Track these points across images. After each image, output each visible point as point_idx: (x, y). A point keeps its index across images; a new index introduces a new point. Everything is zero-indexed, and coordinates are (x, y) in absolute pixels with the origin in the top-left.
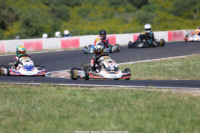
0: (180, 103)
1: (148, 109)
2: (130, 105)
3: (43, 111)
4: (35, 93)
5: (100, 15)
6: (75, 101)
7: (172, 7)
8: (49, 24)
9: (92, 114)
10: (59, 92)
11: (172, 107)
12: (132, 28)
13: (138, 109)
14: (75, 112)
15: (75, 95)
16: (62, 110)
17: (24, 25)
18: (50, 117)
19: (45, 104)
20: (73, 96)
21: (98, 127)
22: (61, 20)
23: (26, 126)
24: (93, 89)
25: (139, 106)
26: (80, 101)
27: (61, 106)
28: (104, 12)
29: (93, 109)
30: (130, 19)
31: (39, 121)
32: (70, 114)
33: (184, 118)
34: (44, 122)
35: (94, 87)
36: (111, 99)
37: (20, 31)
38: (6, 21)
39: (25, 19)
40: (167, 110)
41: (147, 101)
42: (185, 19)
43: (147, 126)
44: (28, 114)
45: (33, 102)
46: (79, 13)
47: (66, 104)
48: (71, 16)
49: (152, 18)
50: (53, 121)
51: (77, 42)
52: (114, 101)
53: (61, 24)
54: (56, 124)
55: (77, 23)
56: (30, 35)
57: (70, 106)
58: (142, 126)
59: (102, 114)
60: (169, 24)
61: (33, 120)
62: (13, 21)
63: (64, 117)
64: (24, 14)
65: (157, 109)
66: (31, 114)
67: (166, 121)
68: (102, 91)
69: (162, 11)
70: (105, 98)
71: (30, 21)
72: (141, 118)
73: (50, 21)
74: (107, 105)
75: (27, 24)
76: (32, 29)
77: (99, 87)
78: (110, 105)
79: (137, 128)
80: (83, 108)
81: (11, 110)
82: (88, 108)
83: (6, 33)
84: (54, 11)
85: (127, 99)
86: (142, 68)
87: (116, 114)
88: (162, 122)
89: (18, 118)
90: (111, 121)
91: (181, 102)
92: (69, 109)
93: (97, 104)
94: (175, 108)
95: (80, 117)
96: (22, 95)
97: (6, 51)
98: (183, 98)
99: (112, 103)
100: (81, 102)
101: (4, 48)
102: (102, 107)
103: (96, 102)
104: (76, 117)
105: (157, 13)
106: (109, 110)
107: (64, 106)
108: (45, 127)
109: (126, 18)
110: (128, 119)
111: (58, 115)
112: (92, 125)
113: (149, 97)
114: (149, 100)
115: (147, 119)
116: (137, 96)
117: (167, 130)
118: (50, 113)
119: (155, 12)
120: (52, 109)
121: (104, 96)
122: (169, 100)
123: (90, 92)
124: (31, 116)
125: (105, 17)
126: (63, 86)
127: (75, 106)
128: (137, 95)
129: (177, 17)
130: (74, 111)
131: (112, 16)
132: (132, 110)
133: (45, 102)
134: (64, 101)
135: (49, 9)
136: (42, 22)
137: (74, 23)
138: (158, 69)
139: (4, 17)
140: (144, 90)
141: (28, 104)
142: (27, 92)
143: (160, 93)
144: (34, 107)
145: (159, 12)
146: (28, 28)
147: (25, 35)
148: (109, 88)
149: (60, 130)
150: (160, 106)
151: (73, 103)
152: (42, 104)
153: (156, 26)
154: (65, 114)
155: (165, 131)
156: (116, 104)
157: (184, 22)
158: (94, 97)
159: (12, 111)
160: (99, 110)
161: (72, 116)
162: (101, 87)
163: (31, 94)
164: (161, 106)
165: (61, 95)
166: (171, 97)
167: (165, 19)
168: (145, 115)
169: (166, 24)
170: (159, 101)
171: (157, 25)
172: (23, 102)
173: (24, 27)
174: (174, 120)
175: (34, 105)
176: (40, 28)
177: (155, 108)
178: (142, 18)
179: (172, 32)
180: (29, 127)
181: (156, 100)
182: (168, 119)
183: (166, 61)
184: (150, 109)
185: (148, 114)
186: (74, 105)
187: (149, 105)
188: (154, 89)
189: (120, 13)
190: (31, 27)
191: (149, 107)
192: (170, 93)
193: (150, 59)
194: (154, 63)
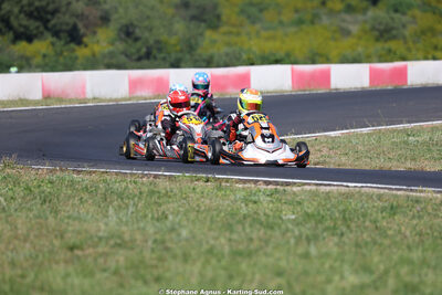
1: (423, 241)
2: (383, 233)
3: (194, 237)
5: (287, 16)
8: (176, 34)
9: (301, 250)
10: (220, 194)
12: (360, 49)
14: (263, 244)
15: (255, 202)
16: (235, 236)
17: (123, 36)
18: (211, 252)
19: (193, 222)
20: (250, 205)
22: (203, 25)
24: (295, 189)
25: (400, 231)
26: (269, 216)
28: (297, 11)
29: (300, 236)
30: (355, 29)
32: (252, 247)
34: (199, 264)
35: (295, 183)
36: (337, 215)
37: (111, 48)
38: (80, 25)
39: (124, 21)
41: (415, 222)
44: (161, 243)
46: (242, 11)
47: (239, 222)
48: (224, 18)
49: (404, 26)
50: (219, 261)
52: (344, 218)
53: (201, 35)
54: (225, 269)
55: (238, 34)
56: (135, 57)
58: (416, 280)
59: (324, 250)
61: (174, 257)
62: (96, 25)
63: (240, 254)
64: (121, 10)
66: (169, 245)
68: (315, 194)
69: (425, 11)
70: (322, 212)
71: (135, 27)
72: (410, 262)
73: (180, 27)
74: (329, 228)
75: (128, 32)
76: (139, 44)
77: (304, 184)
78: (335, 228)
79: (406, 286)
81: (123, 233)
82: (289, 234)
83: (82, 52)
84: (186, 5)
85: (371, 215)
86: (393, 143)
87: (353, 249)
90: (346, 267)
92: (249, 236)
93: (308, 226)
97: (89, 95)
99: (340, 223)
101: (84, 87)
103: (306, 222)
104: (266, 254)
105: (414, 17)
106: (336, 239)
108: (202, 276)
109: (344, 25)
111: (227, 249)
112: (306, 273)
113: (418, 212)
114: (420, 217)
115: (424, 262)
116: (393, 210)
118: (207, 242)
119: (410, 13)
120: (212, 233)
121: (320, 208)
123: (289, 198)
124: (167, 249)
125: (300, 22)
127: (262, 230)
128: (392, 207)
130: (261, 241)
131: (314, 19)
132: (387, 242)
134: (233, 215)
136: (162, 30)
137: (230, 33)
138: (428, 146)
139: (77, 16)
140: (408, 197)
144: (173, 230)
145: (417, 12)
146: (130, 41)
147: (123, 59)
148: (328, 188)
152: (188, 221)
153: (411, 44)
154: (241, 247)
156: (348, 227)
158: (298, 208)
159: (127, 237)
160: (314, 239)
161: (257, 251)
163: (159, 198)
165: (226, 202)
167: (432, 31)
168: (416, 255)
169: (434, 41)
171: (414, 42)
173: (121, 39)
175: (173, 225)
176: (158, 42)
177: (436, 238)
178: (382, 27)
180: (168, 275)
185: (423, 251)
187: (421, 231)
188: (428, 193)
189: (332, 13)
190: (137, 39)
191: (422, 234)
193: (409, 122)
194: (418, 131)
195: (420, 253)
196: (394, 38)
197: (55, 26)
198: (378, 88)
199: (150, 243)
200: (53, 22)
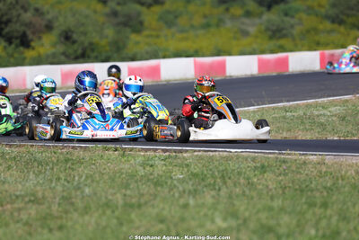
0: (340, 181)
1: (284, 193)
2: (250, 184)
3: (95, 194)
4: (80, 162)
5: (198, 20)
6: (152, 177)
7: (327, 7)
8: (106, 37)
9: (182, 201)
10: (123, 160)
11: (325, 188)
12: (255, 46)
13: (265, 192)
14: (152, 198)
15: (151, 166)
16: (128, 192)
17: (62, 39)
18: (107, 205)
19: (98, 182)
20: (148, 168)
21: (193, 223)
22: (128, 30)
23: (64, 221)
24: (185, 155)
25: (267, 187)
26: (161, 176)
27: (127, 186)
28: (205, 16)
29: (184, 191)
30: (252, 30)
31: (87, 213)
32: (142, 201)
33: (348, 208)
34: (96, 215)
35: (187, 151)
36: (216, 173)
37: (53, 50)
38: (28, 33)
39: (63, 28)
40: (318, 194)
41: (281, 178)
42: (351, 29)
43: (282, 222)
44: (67, 199)
45: (77, 178)
46: (161, 18)
47: (136, 182)
48: (146, 24)
49: (292, 26)
50: (113, 212)
51: (156, 70)
52: (223, 177)
53: (128, 38)
54: (118, 218)
55: (158, 36)
56: (72, 57)
57: (144, 186)
58: (272, 223)
59: (200, 201)
60: (322, 38)
61: (75, 210)
62: (41, 32)
63: (132, 206)
64: (61, 19)
65: (298, 192)
66: (74, 200)
67: (314, 214)
68: (201, 158)
69: (309, 14)
70: (205, 172)
71: (73, 32)
72: (271, 209)
73: (110, 32)
74: (210, 184)
75: (67, 37)
76: (75, 46)
77: (195, 151)
78: (214, 185)
79: (263, 226)
80: (166, 190)
81: (37, 192)
82: (175, 190)
83: (30, 54)
84: (115, 14)
85: (245, 173)
86: (273, 118)
87: (225, 201)
88: (308, 216)
89: (50, 207)
90: (217, 213)
91: (343, 180)
92: (142, 191)
93: (191, 183)
94: (332, 190)
95: (161, 205)
96: (57, 165)
97: (29, 86)
98: (347, 172)
99: (219, 180)
100: (163, 178)
101: (24, 80)
102: (199, 188)
103: (190, 179)
104: (153, 206)
105: (300, 19)
106: (213, 193)
107: (131, 187)
108: (98, 224)
109: (244, 27)
110: (247, 209)
111: (121, 202)
112: (183, 219)
113: (284, 170)
114: (285, 175)
115: (282, 209)
116: (263, 169)
117: (317, 230)
118: (106, 198)
119: (297, 16)
120: (111, 191)
121: (204, 168)
122: (321, 175)
123: (179, 161)
124: (72, 204)
125: (207, 26)
126: (131, 150)
127: (152, 186)
128: (263, 167)
129: (336, 26)
130: (151, 195)
131: (220, 23)
132: (254, 194)
133: (98, 179)
134: (132, 176)
135: (107, 10)
136: (94, 35)
137: (151, 36)
138: (301, 120)
139: (26, 25)
140: (277, 158)
141: (68, 182)
142: (67, 161)
143: (305, 163)
144: (78, 188)
145: (304, 16)
146: (68, 44)
147: (63, 58)
148: (214, 153)
149: (124, 229)
150: (304, 186)
151: (148, 180)
152: (93, 181)
153: (298, 41)
154: (134, 201)
155: (313, 232)
156: (225, 183)
157: (348, 35)
158: (186, 170)
159: (40, 195)
160: (194, 193)
161: (146, 203)
162: (199, 152)
163: (73, 164)
164: (307, 186)
165: (127, 166)
166: (324, 170)
168: (277, 203)
169: (317, 38)
170: (303, 177)
171: (301, 40)
172: (59, 179)
173: (62, 42)
174: (329, 212)
175: (79, 183)
176: (91, 44)
177: (296, 190)
178: (274, 28)
179: (328, 52)
180: (70, 224)
181: (298, 176)
182: (318, 211)
183: (316, 106)
184: (286, 191)
185: (283, 201)
186: (149, 183)
187: (285, 185)
188: (295, 156)
189: (234, 18)
190: (74, 42)
191: (285, 187)
192: (322, 163)
193: (288, 101)
194: (295, 108)
195: (280, 202)
196: (284, 36)
197: (7, 33)
198: (265, 74)
199: (57, 199)
200: (6, 30)
